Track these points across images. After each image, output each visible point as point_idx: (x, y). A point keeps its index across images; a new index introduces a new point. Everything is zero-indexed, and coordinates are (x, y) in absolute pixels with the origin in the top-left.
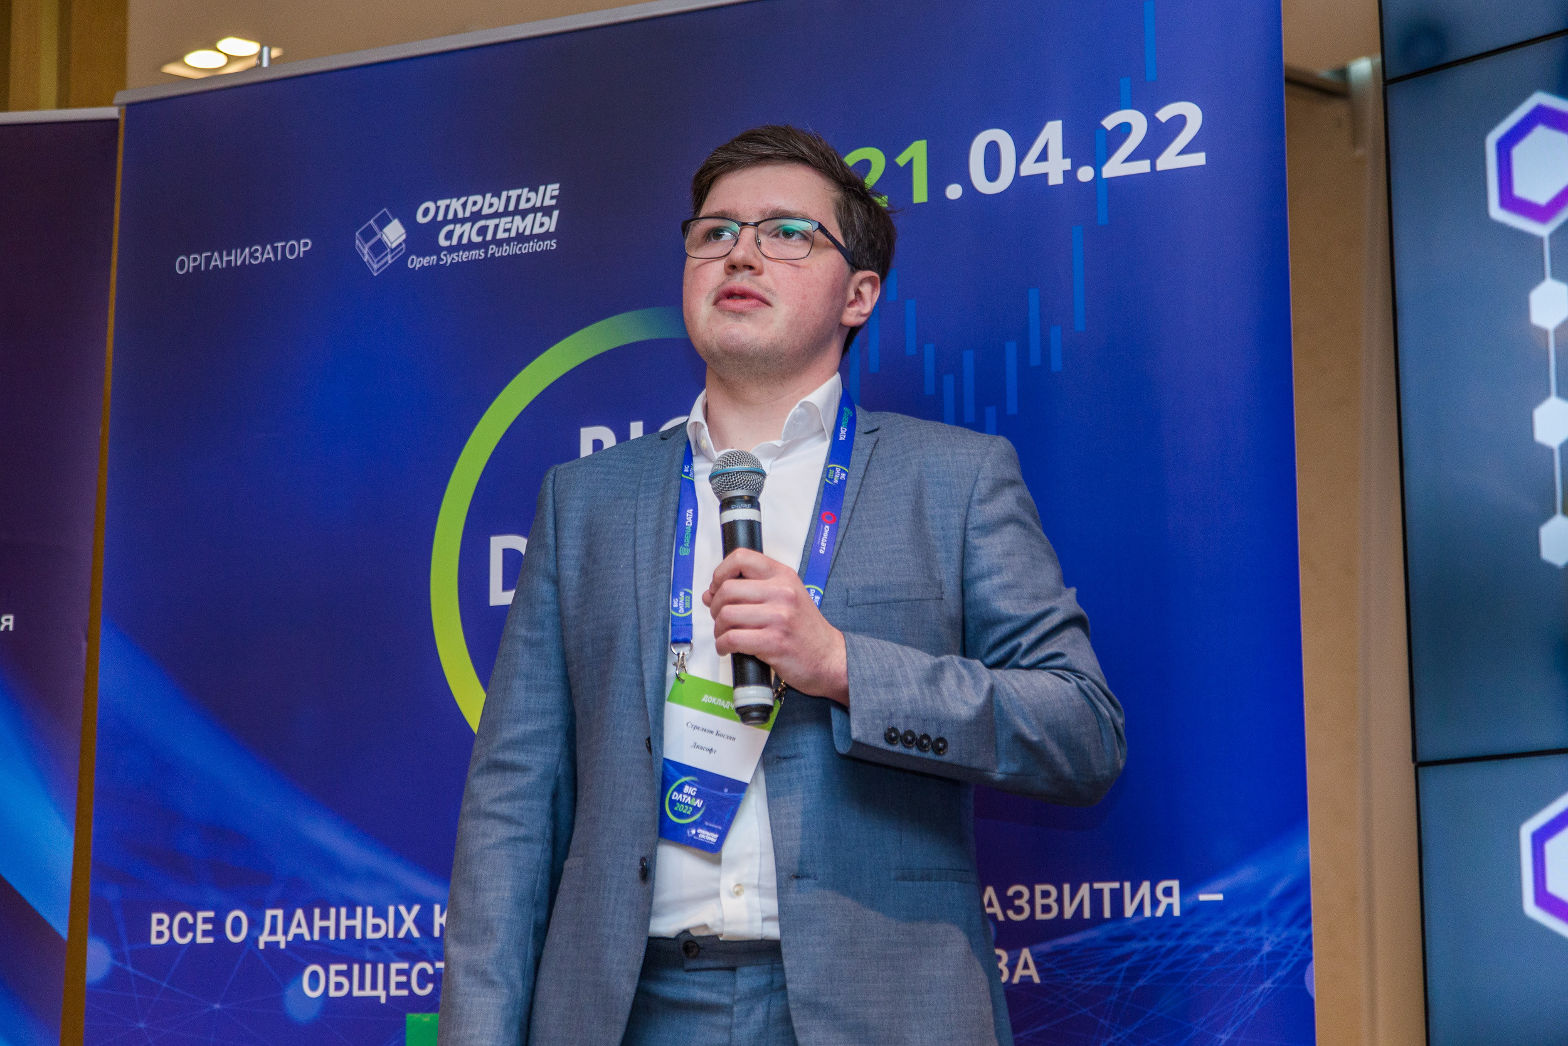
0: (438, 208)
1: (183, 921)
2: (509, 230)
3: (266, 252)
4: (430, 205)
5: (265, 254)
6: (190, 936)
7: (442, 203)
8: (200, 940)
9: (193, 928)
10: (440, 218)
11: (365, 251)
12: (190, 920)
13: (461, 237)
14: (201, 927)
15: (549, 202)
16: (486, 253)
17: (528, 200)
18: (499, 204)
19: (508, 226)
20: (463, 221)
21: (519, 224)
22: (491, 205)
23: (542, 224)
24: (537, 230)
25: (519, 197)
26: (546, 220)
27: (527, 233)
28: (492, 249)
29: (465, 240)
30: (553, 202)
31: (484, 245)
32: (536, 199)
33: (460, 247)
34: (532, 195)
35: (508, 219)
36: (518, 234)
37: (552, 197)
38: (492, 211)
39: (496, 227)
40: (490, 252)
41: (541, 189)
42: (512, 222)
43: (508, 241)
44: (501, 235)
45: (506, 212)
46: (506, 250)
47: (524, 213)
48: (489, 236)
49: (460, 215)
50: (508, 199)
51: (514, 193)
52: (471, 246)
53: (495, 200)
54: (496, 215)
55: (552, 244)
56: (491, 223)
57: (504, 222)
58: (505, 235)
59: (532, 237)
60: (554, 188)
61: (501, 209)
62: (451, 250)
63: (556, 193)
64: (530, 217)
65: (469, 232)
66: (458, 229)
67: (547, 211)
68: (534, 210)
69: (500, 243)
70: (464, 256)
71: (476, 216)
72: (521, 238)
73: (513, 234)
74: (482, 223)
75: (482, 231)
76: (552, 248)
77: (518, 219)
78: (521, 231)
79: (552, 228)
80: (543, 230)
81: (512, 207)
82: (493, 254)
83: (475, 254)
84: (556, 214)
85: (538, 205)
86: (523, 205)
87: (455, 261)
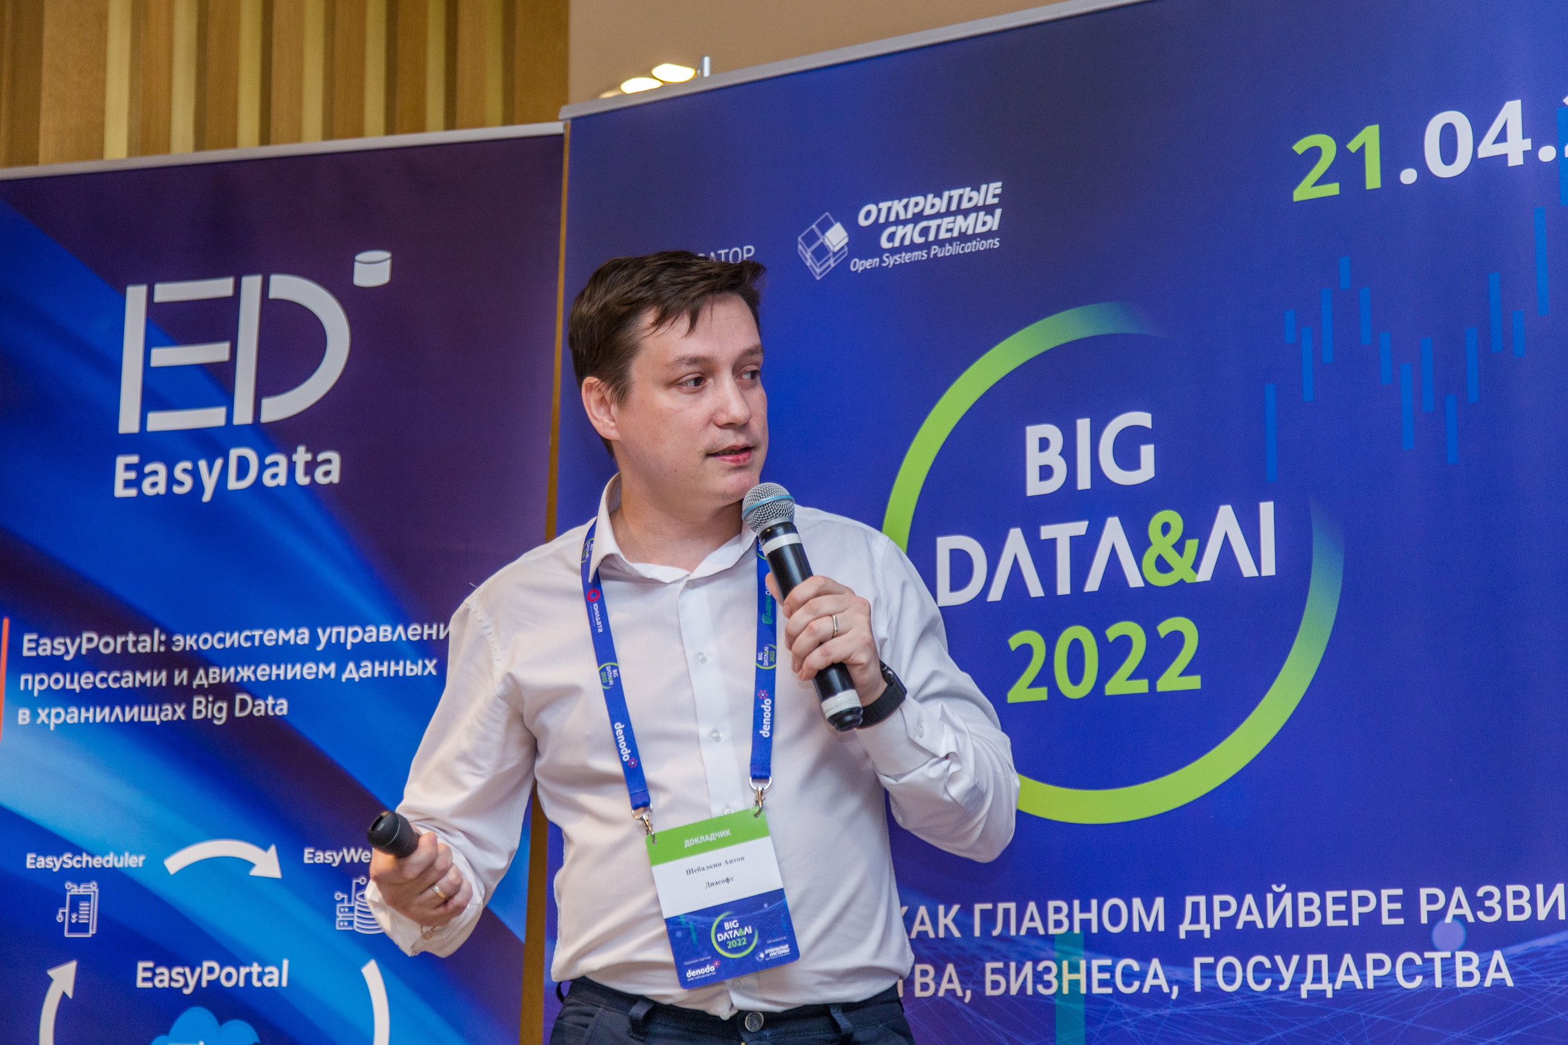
11: (807, 256)
15: (991, 201)
16: (928, 254)
17: (970, 199)
18: (941, 205)
19: (950, 226)
20: (905, 222)
21: (961, 224)
22: (933, 206)
23: (984, 223)
24: (980, 229)
25: (961, 196)
26: (988, 218)
27: (970, 232)
28: (935, 250)
29: (907, 242)
30: (996, 200)
31: (927, 246)
32: (978, 199)
33: (902, 249)
34: (974, 194)
35: (951, 219)
36: (960, 233)
37: (995, 196)
38: (934, 211)
39: (939, 227)
40: (933, 252)
41: (984, 187)
42: (954, 222)
43: (950, 241)
44: (943, 235)
45: (948, 213)
46: (949, 250)
47: (966, 213)
48: (931, 238)
49: (902, 217)
50: (950, 198)
51: (956, 193)
52: (913, 247)
53: (937, 201)
54: (939, 215)
55: (995, 243)
56: (933, 224)
57: (946, 222)
58: (948, 235)
59: (975, 236)
60: (996, 187)
61: (943, 210)
62: (893, 251)
63: (999, 191)
64: (973, 216)
65: (910, 233)
66: (900, 231)
67: (989, 210)
68: (976, 209)
69: (941, 243)
70: (906, 257)
71: (918, 217)
72: (964, 237)
73: (956, 234)
74: (924, 224)
75: (925, 232)
76: (995, 247)
77: (960, 218)
78: (963, 230)
79: (995, 228)
80: (985, 229)
81: (953, 207)
82: (935, 255)
83: (917, 255)
84: (998, 212)
85: (981, 204)
86: (965, 205)
87: (897, 263)
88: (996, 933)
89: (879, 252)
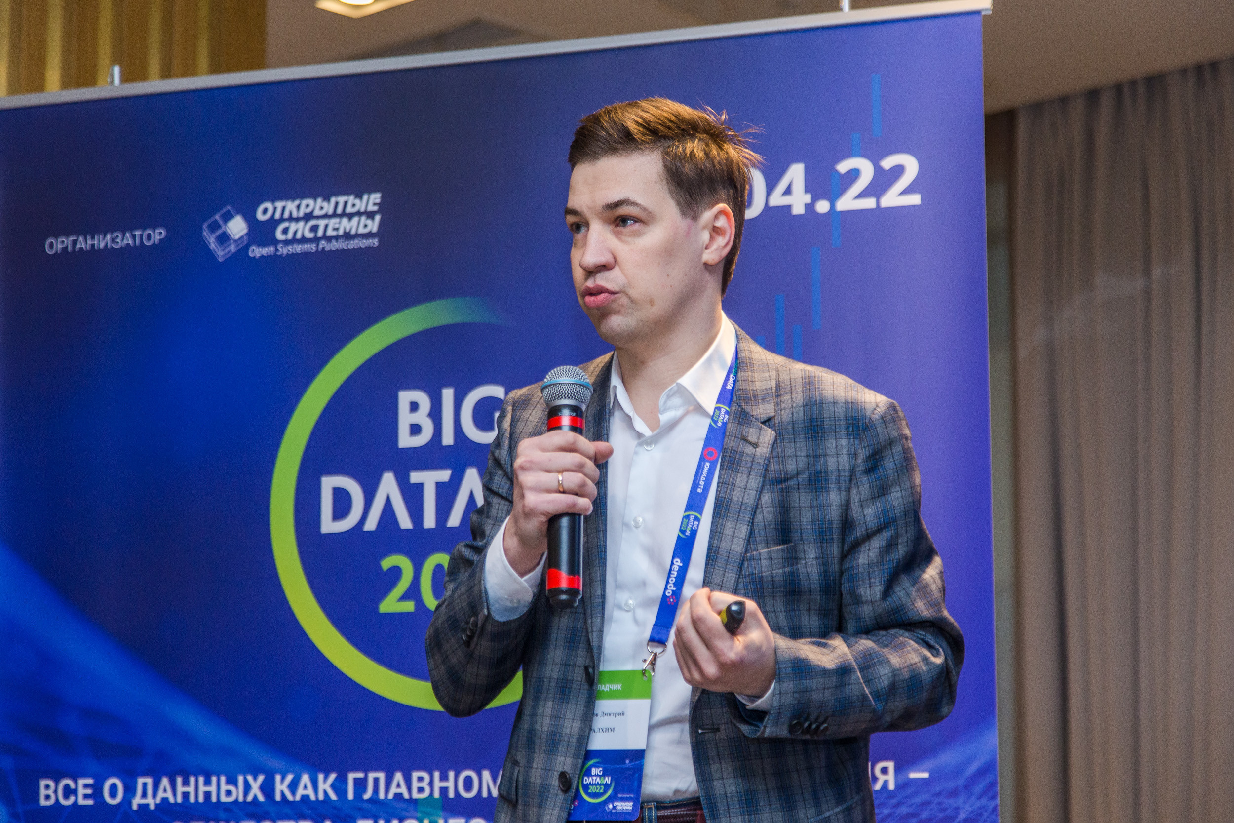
0: (275, 209)
1: (67, 787)
2: (336, 229)
3: (125, 238)
4: (268, 205)
5: (124, 240)
6: (72, 799)
7: (279, 205)
8: (82, 802)
9: (75, 792)
10: (277, 216)
11: (212, 241)
12: (72, 785)
13: (295, 233)
14: (81, 791)
15: (372, 208)
16: (318, 246)
17: (354, 205)
18: (329, 208)
19: (336, 226)
20: (297, 220)
21: (345, 225)
22: (322, 208)
23: (366, 226)
24: (362, 230)
25: (346, 203)
26: (369, 222)
27: (353, 232)
28: (323, 244)
29: (299, 236)
30: (376, 208)
31: (316, 240)
32: (360, 205)
33: (294, 241)
34: (357, 202)
35: (337, 220)
36: (345, 232)
37: (375, 204)
38: (322, 213)
39: (326, 226)
40: (321, 246)
41: (365, 197)
42: (340, 223)
43: (337, 238)
44: (330, 233)
45: (335, 215)
46: (335, 246)
47: (350, 216)
48: (320, 233)
49: (295, 215)
50: (337, 204)
51: (342, 199)
52: (304, 240)
53: (325, 204)
54: (326, 216)
55: (375, 242)
56: (322, 223)
57: (333, 222)
58: (334, 233)
59: (357, 236)
60: (376, 197)
61: (331, 212)
62: (287, 243)
63: (378, 201)
64: (355, 220)
65: (302, 229)
66: (293, 227)
67: (370, 215)
68: (359, 214)
69: (329, 239)
70: (298, 248)
71: (308, 217)
72: (347, 236)
73: (341, 232)
74: (313, 222)
75: (314, 229)
76: (375, 246)
77: (345, 221)
78: (347, 230)
79: (375, 230)
80: (366, 231)
81: (339, 210)
82: (323, 249)
83: (307, 247)
84: (378, 218)
85: (362, 210)
86: (349, 210)
87: (289, 253)
88: (367, 796)
89: (275, 242)
